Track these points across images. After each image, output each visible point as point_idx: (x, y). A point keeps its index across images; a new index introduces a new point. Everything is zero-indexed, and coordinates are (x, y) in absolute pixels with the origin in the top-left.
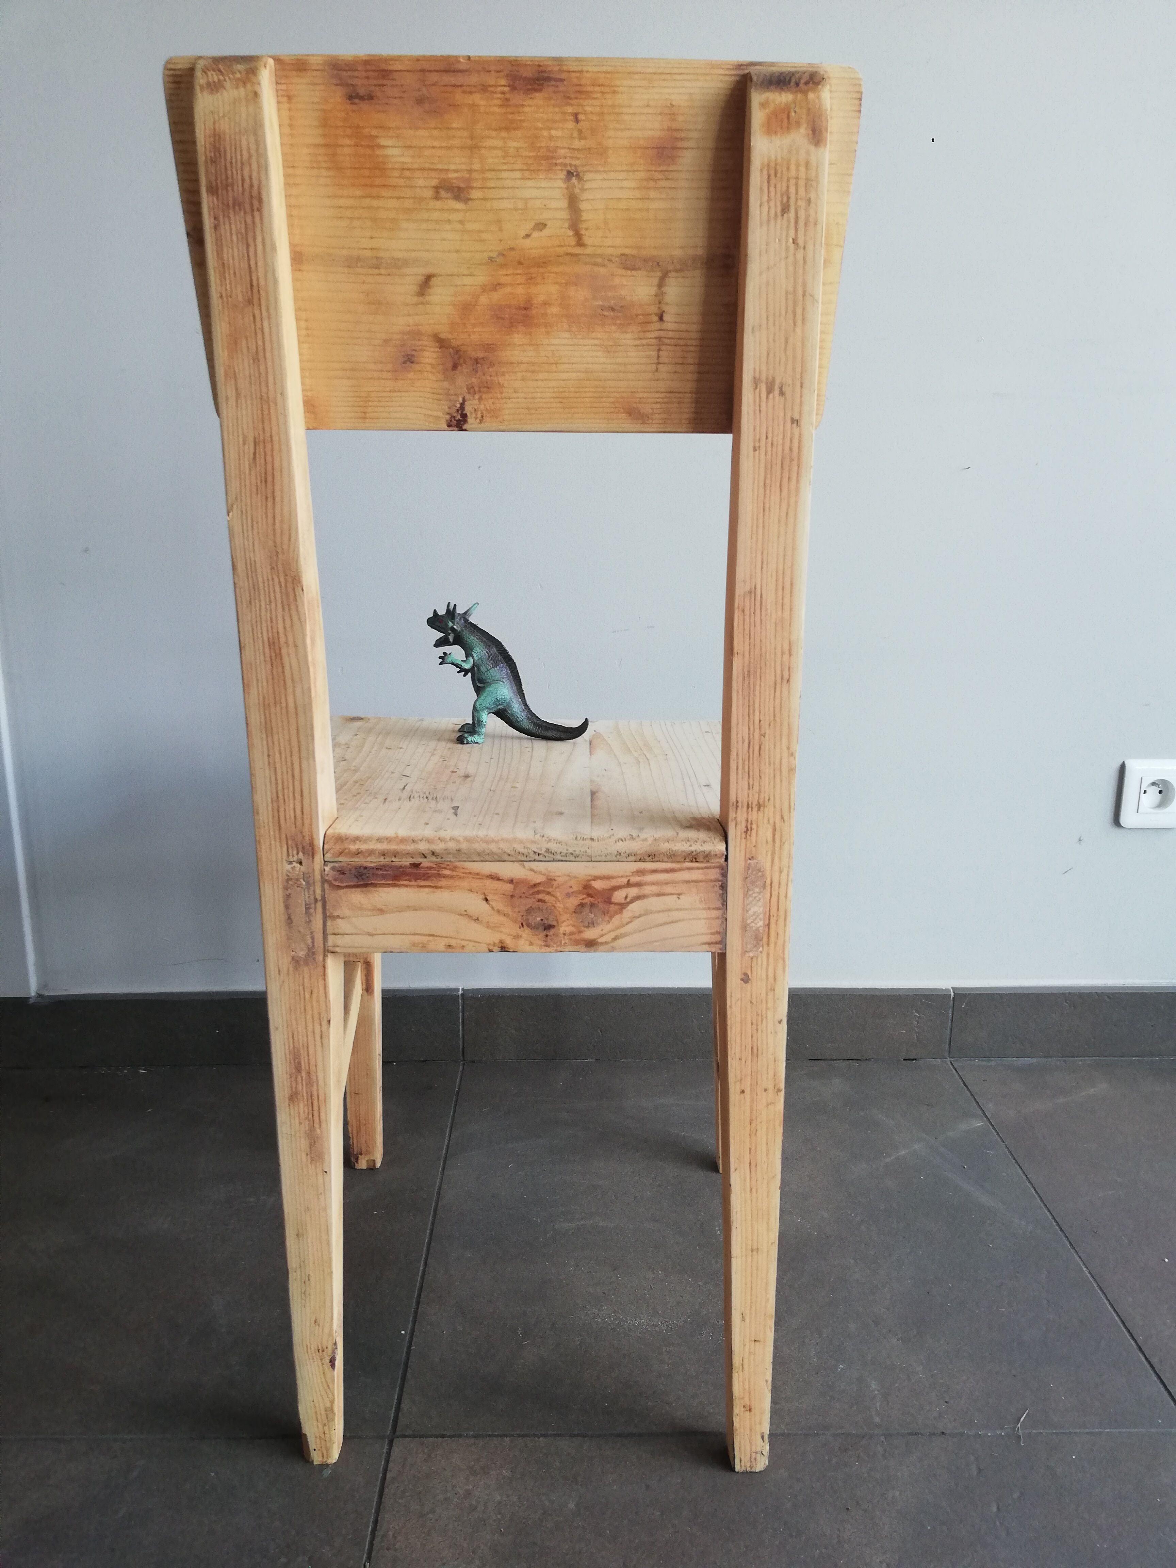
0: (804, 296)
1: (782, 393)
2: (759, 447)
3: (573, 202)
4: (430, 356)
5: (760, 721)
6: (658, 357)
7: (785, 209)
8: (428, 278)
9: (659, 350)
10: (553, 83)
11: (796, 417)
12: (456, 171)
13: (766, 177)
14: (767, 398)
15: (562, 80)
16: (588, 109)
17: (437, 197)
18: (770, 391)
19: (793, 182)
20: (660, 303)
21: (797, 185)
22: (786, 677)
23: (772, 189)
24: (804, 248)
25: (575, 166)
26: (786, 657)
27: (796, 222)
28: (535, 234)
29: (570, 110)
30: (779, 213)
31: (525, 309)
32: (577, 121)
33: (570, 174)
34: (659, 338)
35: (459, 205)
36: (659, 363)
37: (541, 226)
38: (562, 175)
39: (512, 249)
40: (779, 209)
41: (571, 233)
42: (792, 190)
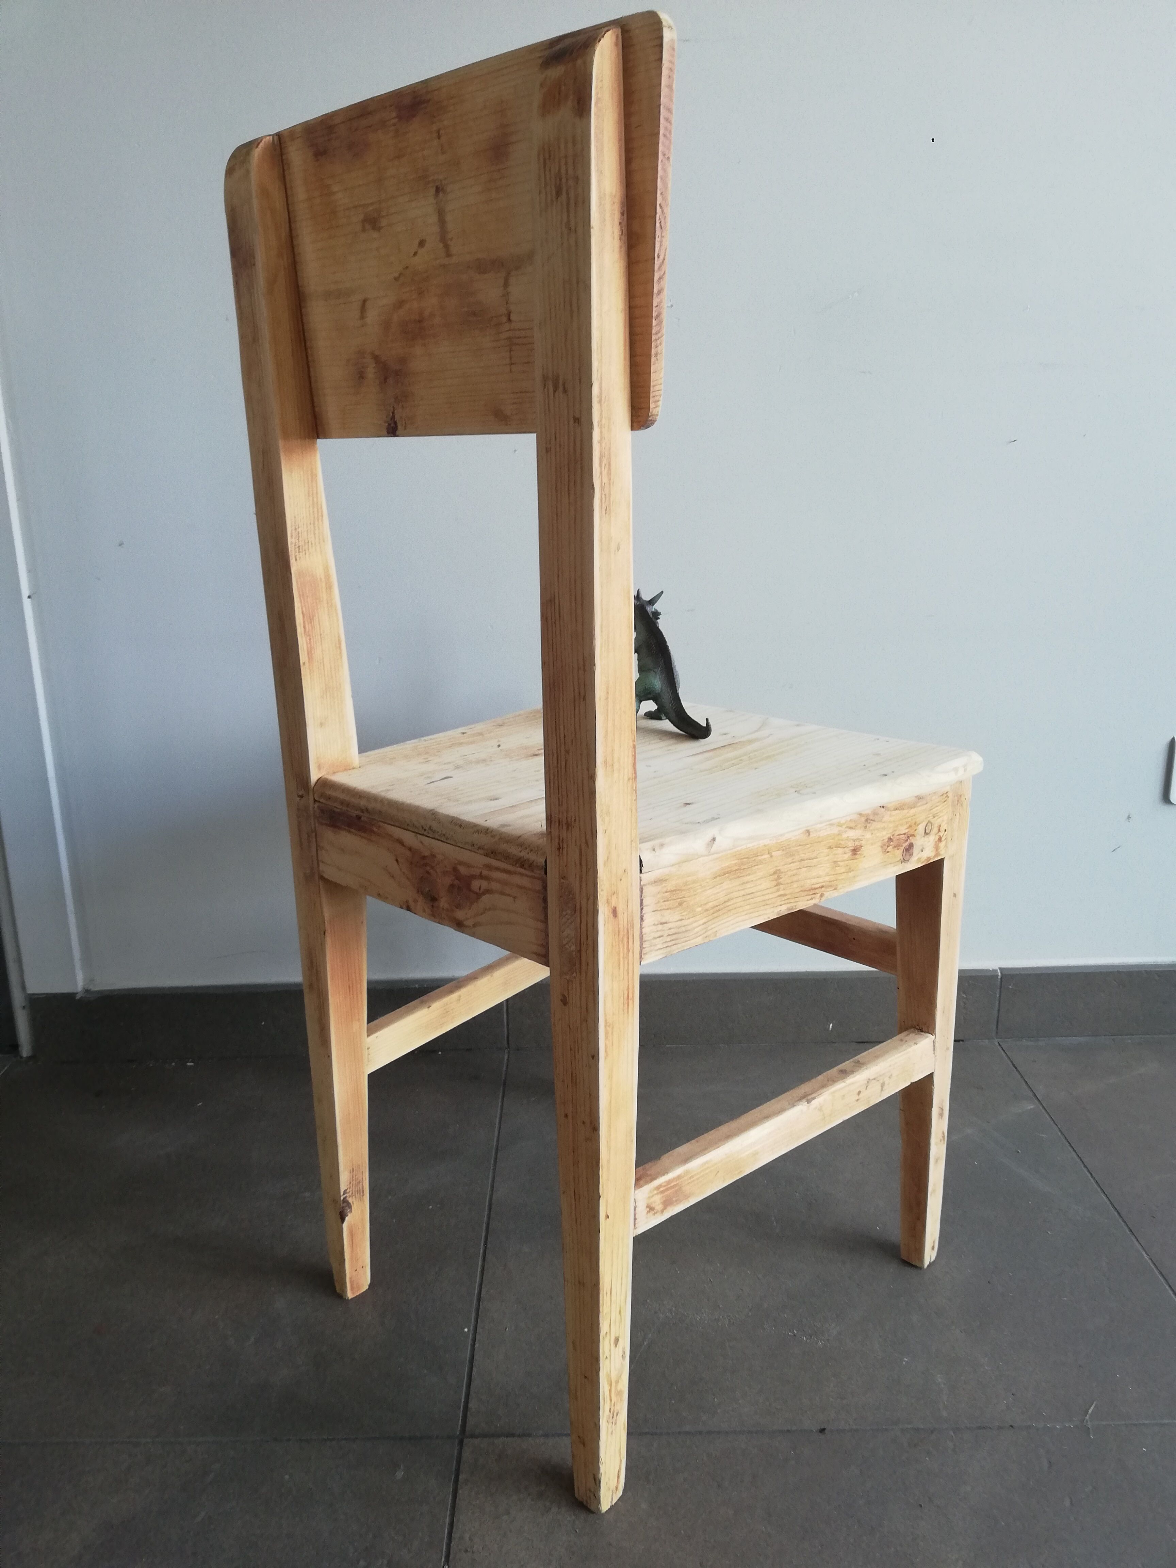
0: (578, 283)
1: (565, 391)
2: (551, 448)
3: (441, 214)
4: (371, 372)
5: (565, 736)
6: (511, 358)
7: (558, 193)
8: (364, 301)
9: (510, 351)
10: (423, 106)
11: (577, 416)
12: (372, 204)
13: (542, 160)
14: (554, 396)
15: (429, 101)
16: (446, 123)
17: (364, 230)
18: (556, 389)
19: (563, 161)
20: (507, 303)
21: (566, 163)
22: (582, 694)
23: (547, 173)
24: (576, 231)
25: (441, 180)
26: (581, 672)
27: (568, 204)
28: (422, 251)
29: (435, 128)
30: (554, 199)
31: (420, 321)
32: (439, 137)
33: (438, 190)
34: (509, 338)
35: (375, 235)
36: (511, 364)
37: (422, 244)
38: (433, 191)
39: (407, 268)
40: (554, 193)
41: (441, 245)
42: (563, 171)
